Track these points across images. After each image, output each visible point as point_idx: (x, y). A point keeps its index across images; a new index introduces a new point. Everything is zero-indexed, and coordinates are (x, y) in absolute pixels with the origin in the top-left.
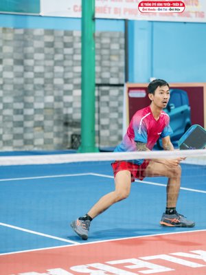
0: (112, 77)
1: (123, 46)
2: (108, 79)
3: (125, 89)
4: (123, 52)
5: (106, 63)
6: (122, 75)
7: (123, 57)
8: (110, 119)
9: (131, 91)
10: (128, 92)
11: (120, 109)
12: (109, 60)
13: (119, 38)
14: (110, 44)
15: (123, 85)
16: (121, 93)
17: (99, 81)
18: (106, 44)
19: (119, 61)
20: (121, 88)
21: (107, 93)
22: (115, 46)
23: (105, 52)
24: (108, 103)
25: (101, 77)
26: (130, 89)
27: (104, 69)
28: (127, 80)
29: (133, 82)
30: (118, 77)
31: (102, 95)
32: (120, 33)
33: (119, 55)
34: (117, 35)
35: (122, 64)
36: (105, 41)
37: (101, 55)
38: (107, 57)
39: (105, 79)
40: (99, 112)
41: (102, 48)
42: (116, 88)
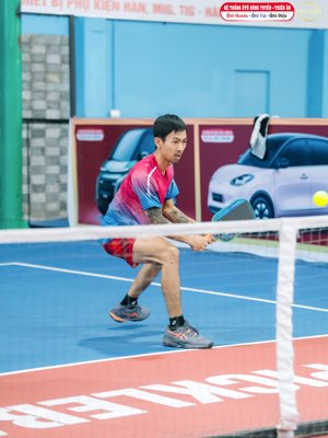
0: (49, 108)
1: (67, 59)
2: (44, 111)
3: (71, 127)
4: (66, 68)
5: (39, 85)
6: (66, 105)
7: (67, 77)
8: (47, 176)
9: (80, 131)
10: (76, 132)
11: (63, 159)
12: (45, 80)
13: (61, 45)
14: (45, 55)
15: (67, 121)
16: (65, 134)
17: (28, 115)
18: (40, 54)
19: (61, 82)
20: (64, 126)
21: (42, 134)
22: (54, 59)
23: (38, 67)
24: (43, 150)
25: (31, 108)
26: (78, 128)
27: (37, 95)
28: (73, 113)
29: (83, 116)
30: (59, 108)
31: (33, 136)
32: (62, 37)
33: (60, 73)
34: (58, 41)
35: (66, 87)
36: (39, 50)
37: (32, 73)
38: (41, 76)
39: (37, 110)
40: (28, 164)
41: (32, 62)
42: (56, 125)
